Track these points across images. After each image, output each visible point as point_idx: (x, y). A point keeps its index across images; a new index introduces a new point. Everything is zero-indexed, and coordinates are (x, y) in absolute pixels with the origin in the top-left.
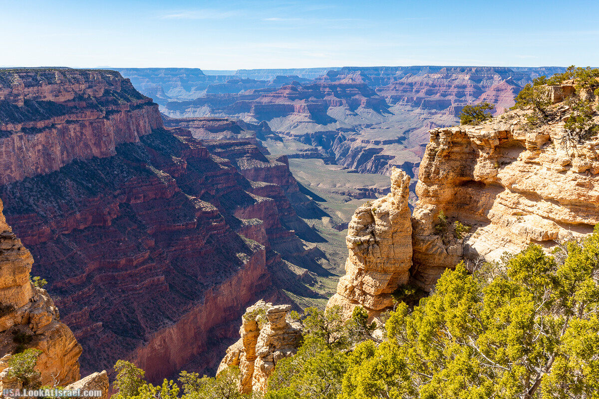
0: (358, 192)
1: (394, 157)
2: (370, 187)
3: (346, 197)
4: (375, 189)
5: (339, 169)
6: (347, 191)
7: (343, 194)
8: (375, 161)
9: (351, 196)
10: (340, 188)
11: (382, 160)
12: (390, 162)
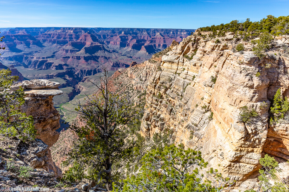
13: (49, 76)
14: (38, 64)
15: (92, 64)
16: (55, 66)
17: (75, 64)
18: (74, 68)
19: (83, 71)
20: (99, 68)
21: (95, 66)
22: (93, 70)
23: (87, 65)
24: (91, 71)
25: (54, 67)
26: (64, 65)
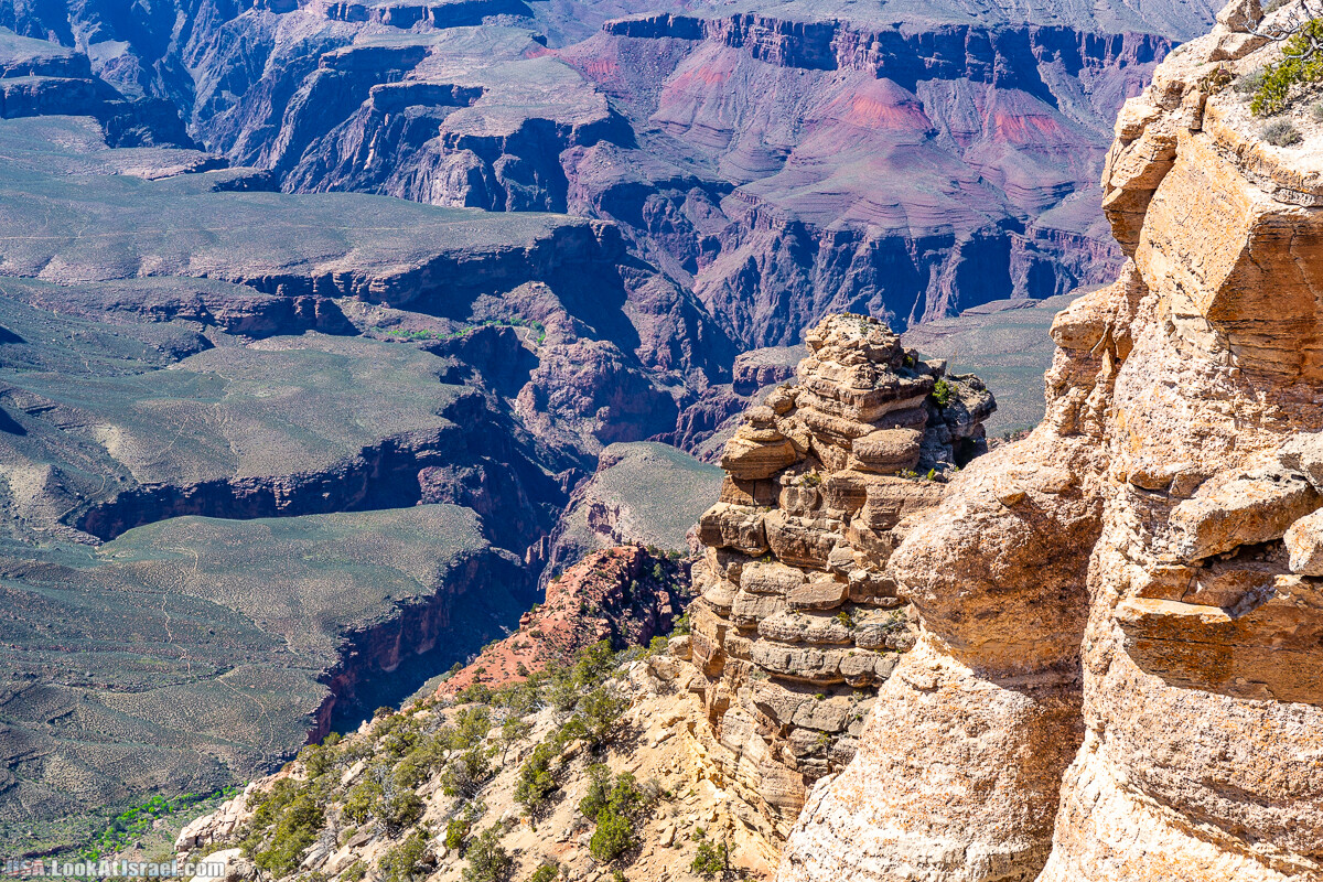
0: (252, 297)
1: (477, 93)
2: (320, 270)
3: (178, 329)
4: (346, 277)
5: (175, 169)
6: (187, 296)
7: (170, 311)
8: (377, 116)
9: (209, 320)
10: (154, 283)
11: (415, 111)
12: (454, 120)
13: (295, 285)
14: (305, 91)
15: (979, 147)
16: (470, 143)
17: (754, 123)
18: (715, 192)
19: (826, 245)
20: (1064, 215)
21: (1018, 176)
22: (963, 238)
23: (900, 159)
24: (939, 242)
25: (459, 162)
26: (589, 135)
